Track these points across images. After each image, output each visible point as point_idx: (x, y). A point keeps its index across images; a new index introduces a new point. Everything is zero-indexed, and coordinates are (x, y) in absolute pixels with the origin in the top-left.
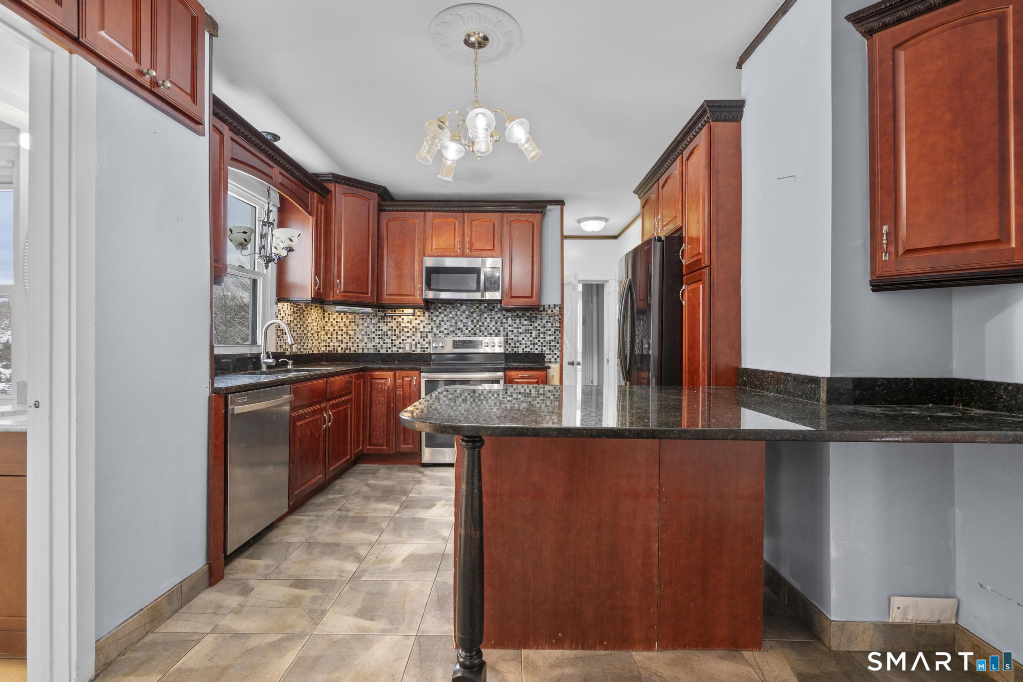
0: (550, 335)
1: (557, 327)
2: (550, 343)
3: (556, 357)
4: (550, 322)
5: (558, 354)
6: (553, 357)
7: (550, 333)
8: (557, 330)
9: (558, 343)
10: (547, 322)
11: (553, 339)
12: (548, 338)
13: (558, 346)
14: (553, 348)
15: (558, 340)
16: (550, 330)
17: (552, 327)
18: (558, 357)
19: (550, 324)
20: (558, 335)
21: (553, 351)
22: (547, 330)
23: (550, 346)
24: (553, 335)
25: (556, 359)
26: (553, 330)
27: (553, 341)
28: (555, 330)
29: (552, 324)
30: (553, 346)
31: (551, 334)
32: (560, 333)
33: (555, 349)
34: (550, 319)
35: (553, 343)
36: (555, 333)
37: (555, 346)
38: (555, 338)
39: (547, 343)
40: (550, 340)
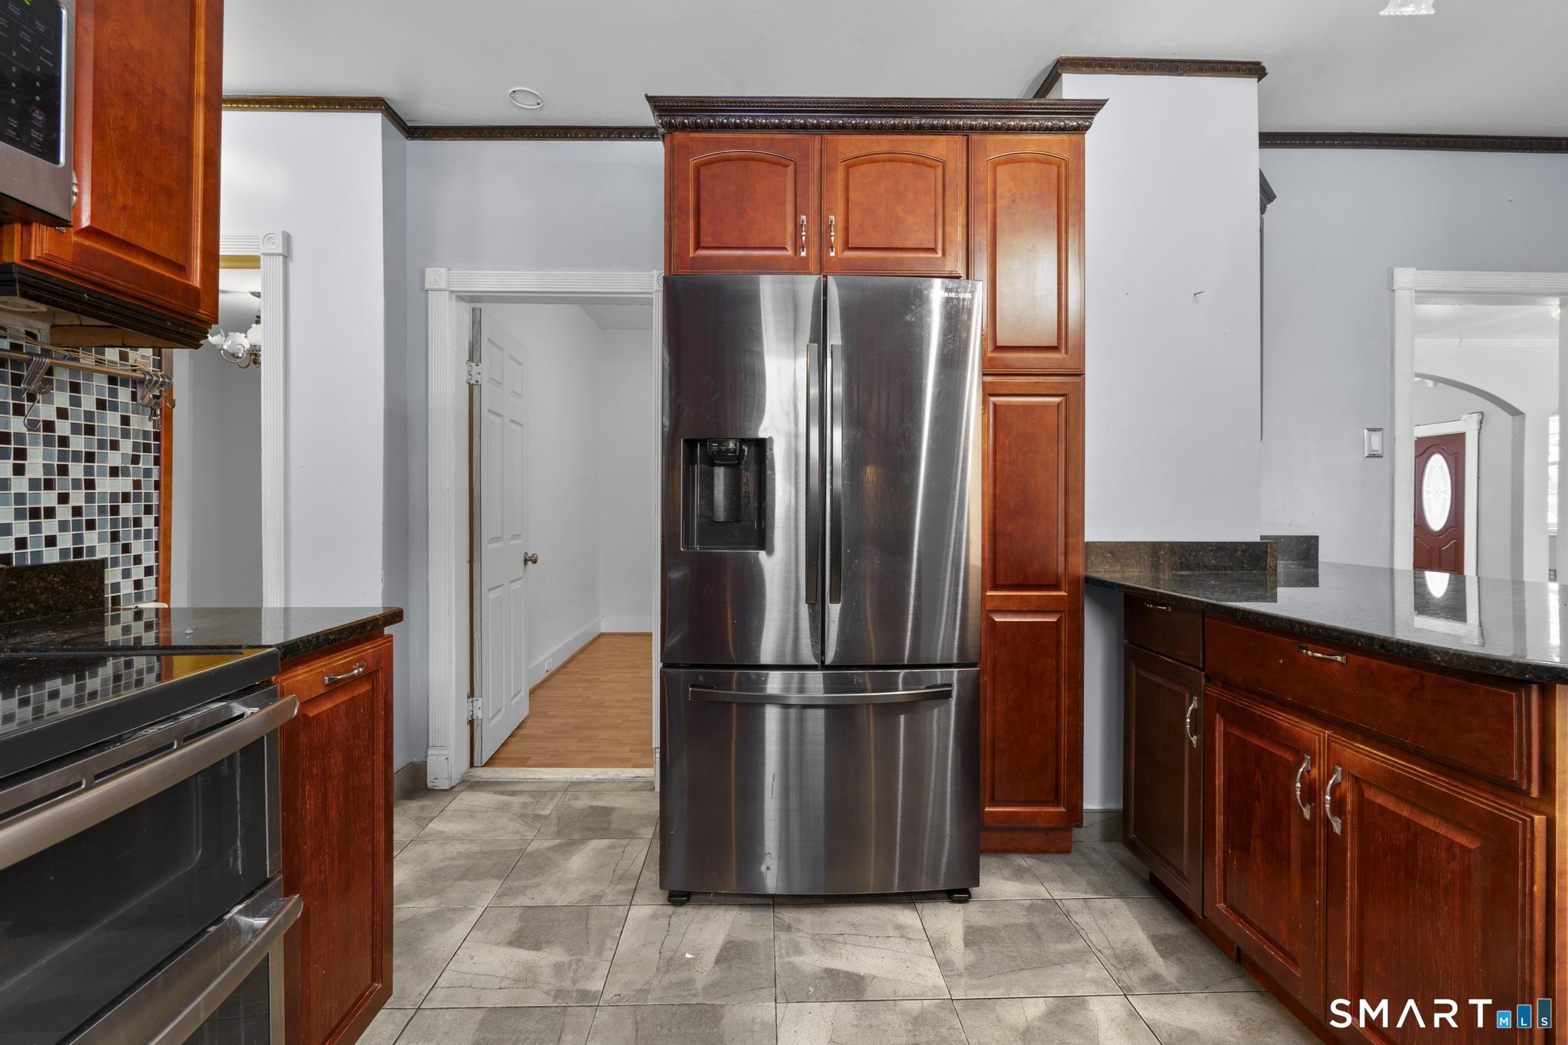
0: (114, 472)
1: (146, 434)
2: (115, 510)
3: (138, 572)
4: (114, 407)
5: (149, 559)
6: (126, 574)
7: (114, 459)
8: (147, 448)
9: (148, 510)
10: (101, 404)
11: (130, 489)
12: (106, 485)
13: (148, 522)
14: (127, 534)
15: (148, 496)
16: (115, 445)
17: (126, 434)
18: (148, 571)
19: (113, 419)
20: (147, 473)
21: (126, 548)
22: (102, 444)
23: (114, 524)
24: (126, 473)
25: (138, 584)
26: (127, 446)
27: (126, 497)
28: (136, 446)
29: (125, 420)
30: (125, 520)
31: (118, 463)
32: (157, 461)
33: (137, 536)
34: (113, 393)
35: (127, 511)
36: (135, 460)
37: (137, 522)
38: (137, 484)
39: (102, 510)
40: (114, 496)
